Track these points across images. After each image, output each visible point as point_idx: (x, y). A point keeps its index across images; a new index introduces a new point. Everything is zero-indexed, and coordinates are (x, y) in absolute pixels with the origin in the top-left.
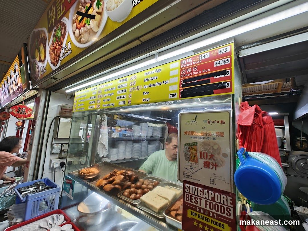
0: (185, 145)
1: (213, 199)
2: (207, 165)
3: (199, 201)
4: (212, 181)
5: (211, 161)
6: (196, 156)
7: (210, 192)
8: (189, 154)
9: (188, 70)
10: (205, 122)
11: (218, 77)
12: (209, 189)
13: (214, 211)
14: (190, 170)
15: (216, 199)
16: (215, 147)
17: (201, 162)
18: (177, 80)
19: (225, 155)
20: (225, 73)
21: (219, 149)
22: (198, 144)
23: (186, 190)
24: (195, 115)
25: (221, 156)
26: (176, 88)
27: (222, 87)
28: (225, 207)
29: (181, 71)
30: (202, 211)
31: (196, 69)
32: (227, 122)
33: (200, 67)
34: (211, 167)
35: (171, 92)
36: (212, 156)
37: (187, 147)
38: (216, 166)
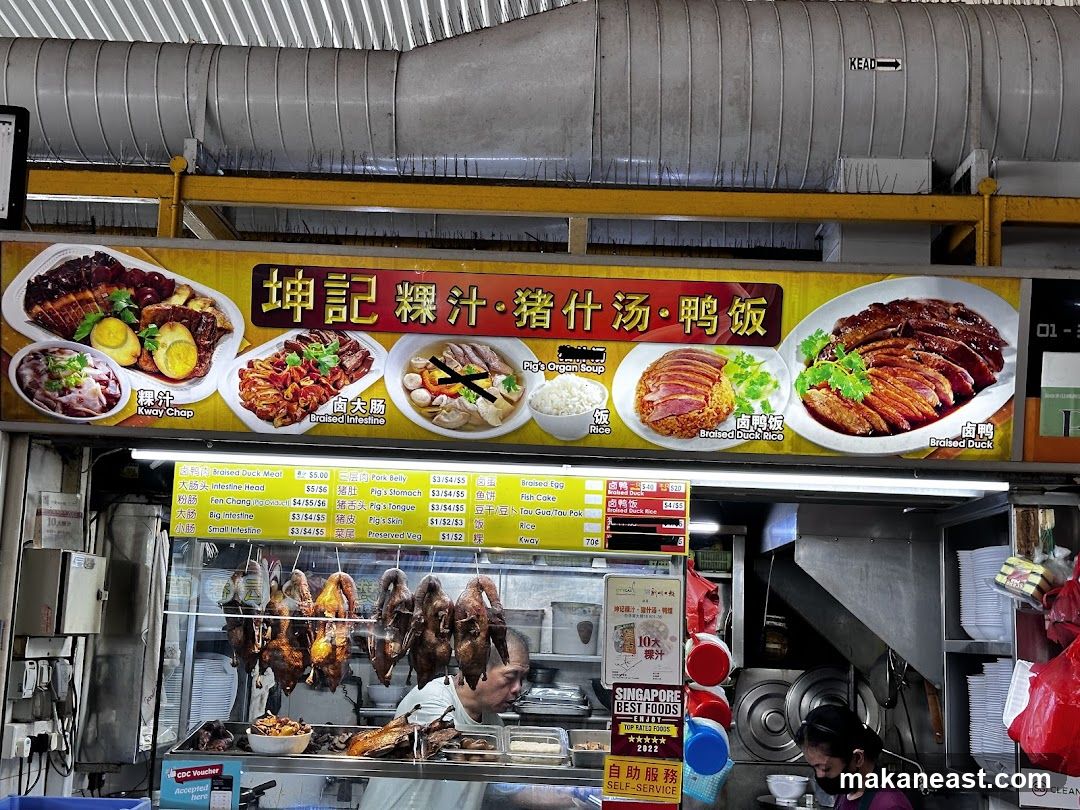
0: (616, 628)
1: (657, 699)
2: (649, 655)
3: (636, 707)
4: (656, 676)
5: (654, 649)
6: (633, 644)
7: (653, 691)
8: (622, 642)
9: (621, 502)
10: (647, 592)
11: (668, 526)
12: (651, 687)
13: (657, 714)
14: (625, 666)
15: (660, 699)
16: (661, 629)
17: (641, 651)
18: (600, 513)
19: (673, 639)
20: (676, 522)
21: (666, 631)
22: (637, 626)
23: (617, 697)
24: (633, 580)
25: (668, 640)
26: (596, 529)
27: (671, 542)
28: (672, 705)
29: (608, 500)
30: (642, 719)
31: (634, 504)
32: (677, 594)
33: (642, 504)
34: (655, 656)
35: (588, 534)
36: (656, 642)
37: (619, 632)
38: (661, 654)
